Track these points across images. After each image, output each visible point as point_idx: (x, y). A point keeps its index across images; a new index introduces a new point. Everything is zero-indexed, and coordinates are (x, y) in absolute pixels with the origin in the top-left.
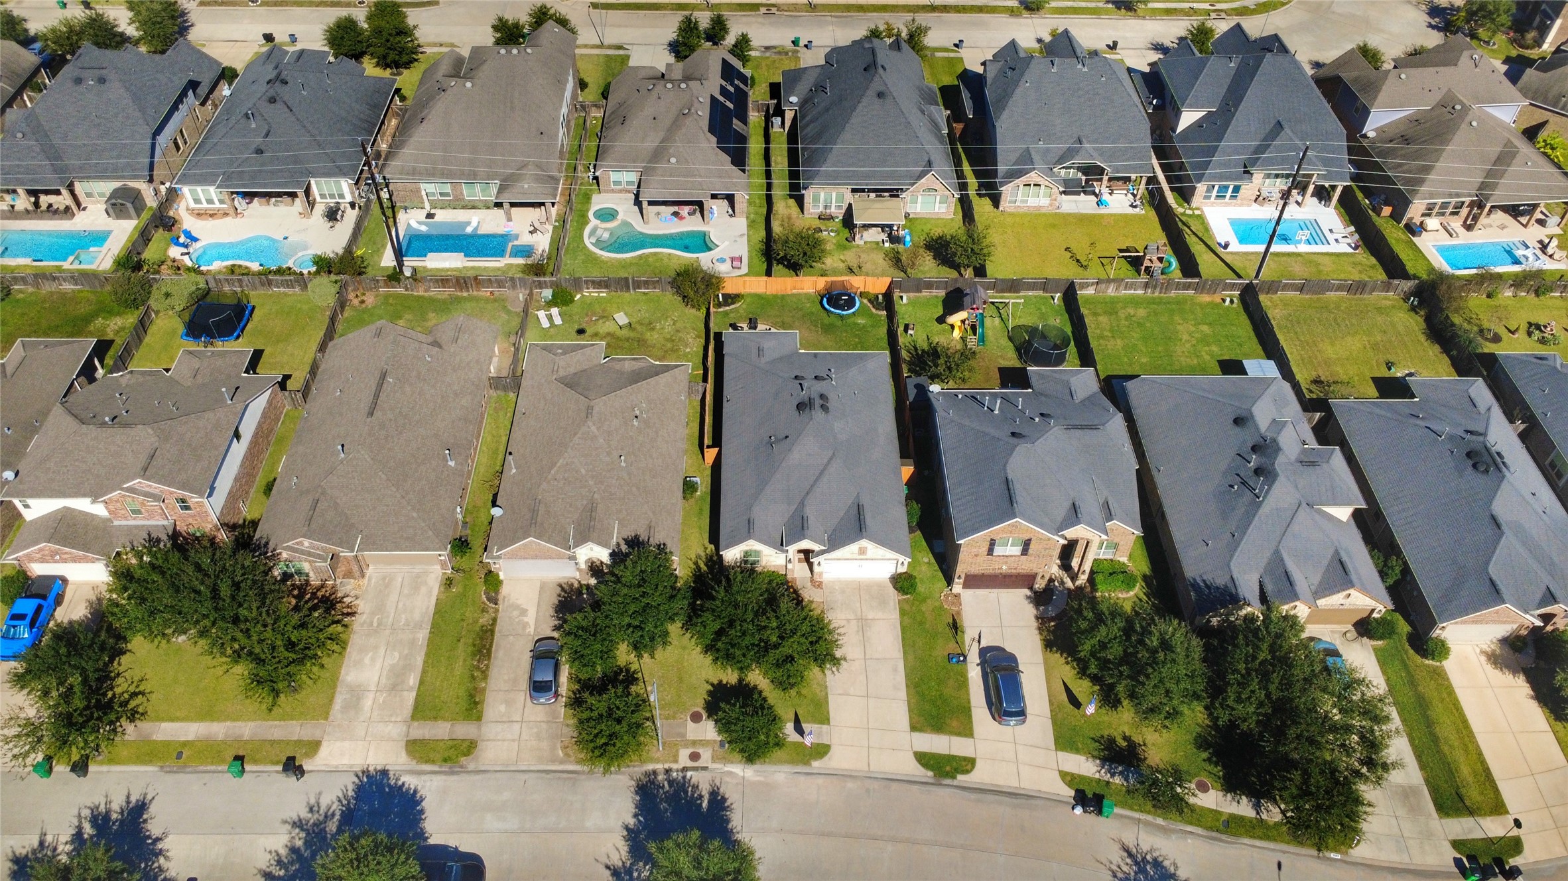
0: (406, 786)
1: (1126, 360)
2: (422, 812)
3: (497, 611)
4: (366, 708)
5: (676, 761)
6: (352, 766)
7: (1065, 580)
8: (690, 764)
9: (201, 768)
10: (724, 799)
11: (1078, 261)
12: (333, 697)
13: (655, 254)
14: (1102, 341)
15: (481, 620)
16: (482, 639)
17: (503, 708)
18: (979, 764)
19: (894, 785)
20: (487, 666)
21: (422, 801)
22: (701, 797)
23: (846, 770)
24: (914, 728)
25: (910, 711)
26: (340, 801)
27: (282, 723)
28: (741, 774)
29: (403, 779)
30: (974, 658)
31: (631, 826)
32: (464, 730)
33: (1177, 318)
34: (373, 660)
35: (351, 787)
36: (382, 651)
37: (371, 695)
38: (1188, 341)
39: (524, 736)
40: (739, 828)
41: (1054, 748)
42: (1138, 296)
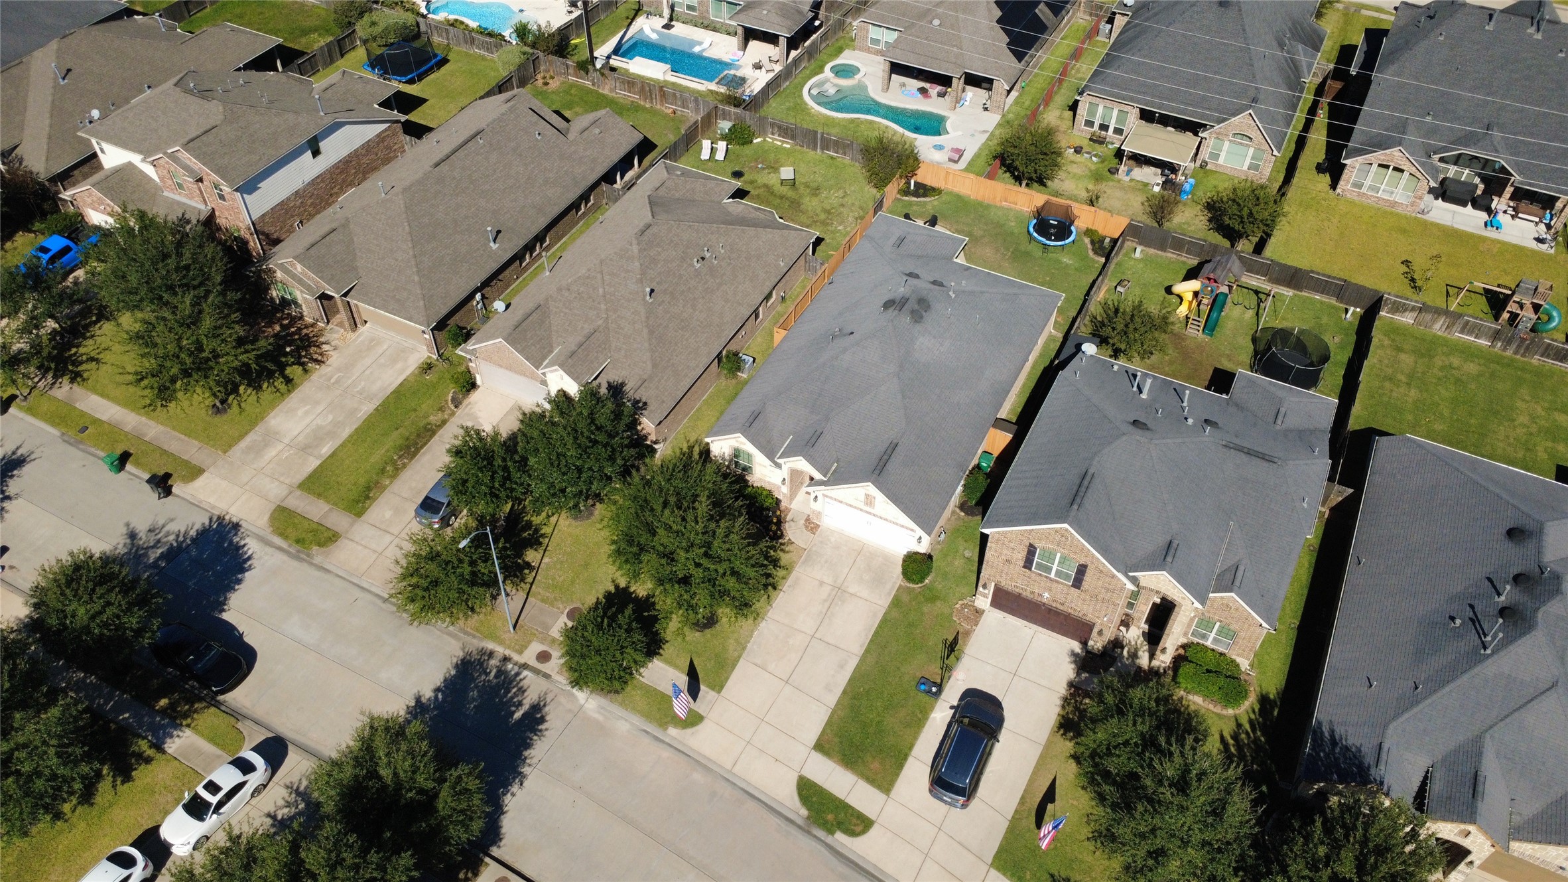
0: (245, 549)
1: (1410, 417)
2: (239, 582)
3: (453, 414)
4: (266, 457)
5: (520, 652)
6: (214, 507)
7: (1140, 653)
8: (533, 662)
9: (93, 450)
10: (542, 720)
11: (1413, 280)
12: (246, 434)
13: (871, 122)
14: (1387, 384)
15: (432, 418)
16: (418, 436)
17: (388, 514)
18: (873, 832)
19: (751, 805)
20: (404, 466)
21: (248, 570)
22: (520, 704)
23: (705, 757)
24: (819, 747)
25: (829, 723)
26: (178, 536)
27: (186, 438)
28: (582, 701)
29: (247, 540)
30: (952, 695)
31: (424, 700)
32: (337, 520)
33: (1524, 392)
34: (306, 413)
35: (198, 526)
36: (320, 409)
37: (280, 447)
38: (1525, 426)
39: (388, 553)
40: (534, 761)
41: (990, 861)
42: (1479, 348)
